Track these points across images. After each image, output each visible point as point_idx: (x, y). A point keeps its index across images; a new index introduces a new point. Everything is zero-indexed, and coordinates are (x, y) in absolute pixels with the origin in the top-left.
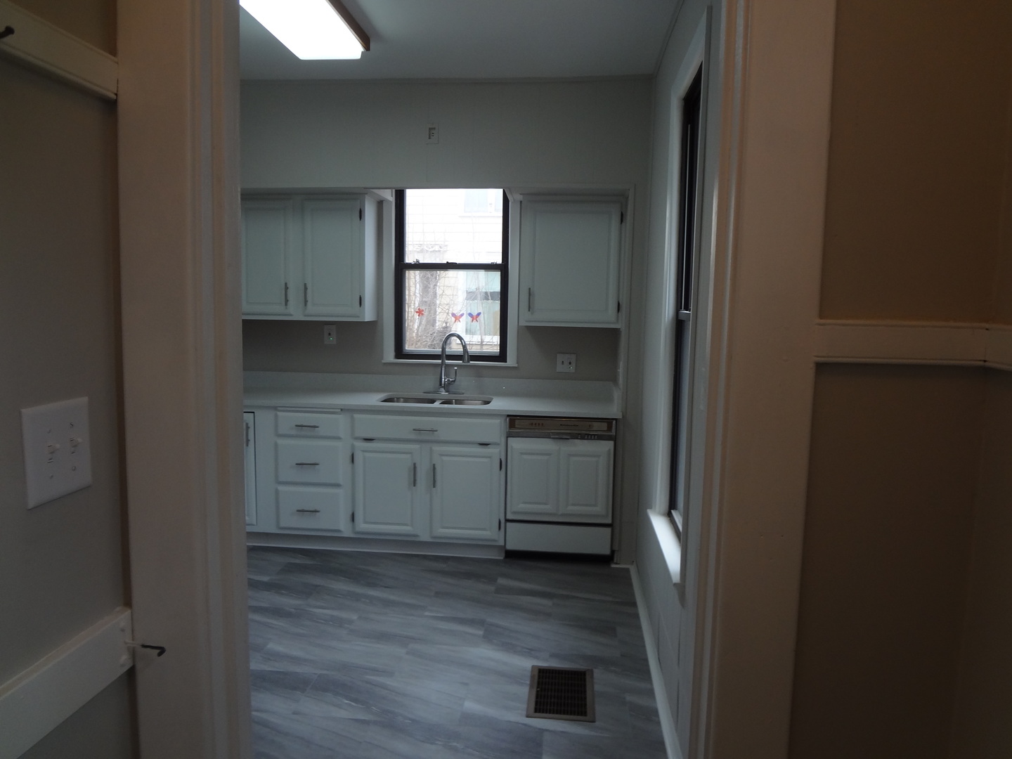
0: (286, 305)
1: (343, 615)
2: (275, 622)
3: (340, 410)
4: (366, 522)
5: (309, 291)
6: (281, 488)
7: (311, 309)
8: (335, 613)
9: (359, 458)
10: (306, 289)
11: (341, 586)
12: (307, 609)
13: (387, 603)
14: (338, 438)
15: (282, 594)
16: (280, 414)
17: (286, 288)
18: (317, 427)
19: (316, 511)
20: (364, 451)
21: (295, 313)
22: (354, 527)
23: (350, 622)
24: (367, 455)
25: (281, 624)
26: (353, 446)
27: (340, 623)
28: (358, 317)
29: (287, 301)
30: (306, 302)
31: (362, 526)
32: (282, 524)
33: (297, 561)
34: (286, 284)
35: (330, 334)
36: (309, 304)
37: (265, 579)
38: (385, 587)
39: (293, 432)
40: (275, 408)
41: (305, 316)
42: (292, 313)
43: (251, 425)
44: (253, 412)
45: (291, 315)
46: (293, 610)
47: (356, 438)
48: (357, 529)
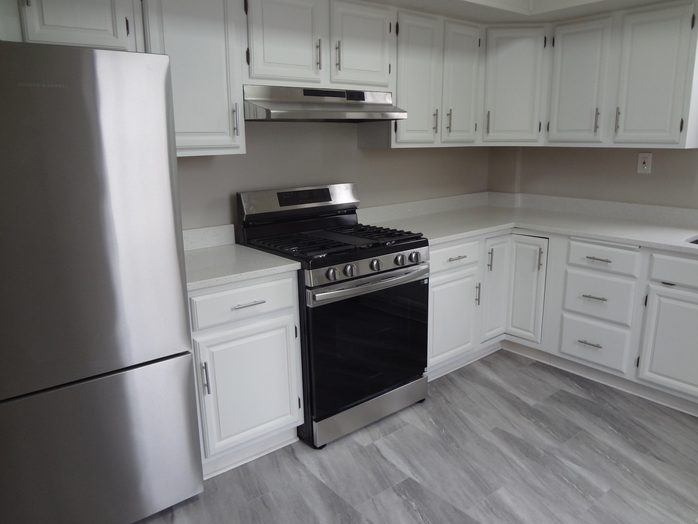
0: (595, 131)
1: (593, 480)
2: (518, 461)
3: (637, 247)
4: (651, 371)
5: (622, 117)
6: (567, 316)
7: (622, 135)
8: (585, 474)
9: (653, 301)
10: (618, 113)
11: (605, 437)
12: (557, 456)
13: (651, 483)
14: (632, 277)
15: (540, 427)
16: (573, 243)
17: (597, 114)
18: (610, 262)
19: (598, 346)
20: (660, 296)
21: (605, 140)
22: (637, 373)
23: (598, 494)
24: (663, 300)
25: (523, 466)
26: (648, 287)
27: (585, 490)
28: (677, 143)
29: (596, 127)
30: (617, 127)
31: (646, 373)
32: (563, 350)
33: (571, 391)
34: (597, 109)
35: (644, 163)
36: (621, 130)
37: (531, 402)
38: (656, 458)
39: (585, 263)
40: (569, 237)
41: (615, 143)
42: (602, 141)
43: (545, 250)
44: (548, 238)
45: (600, 142)
46: (542, 452)
47: (654, 280)
48: (641, 376)
